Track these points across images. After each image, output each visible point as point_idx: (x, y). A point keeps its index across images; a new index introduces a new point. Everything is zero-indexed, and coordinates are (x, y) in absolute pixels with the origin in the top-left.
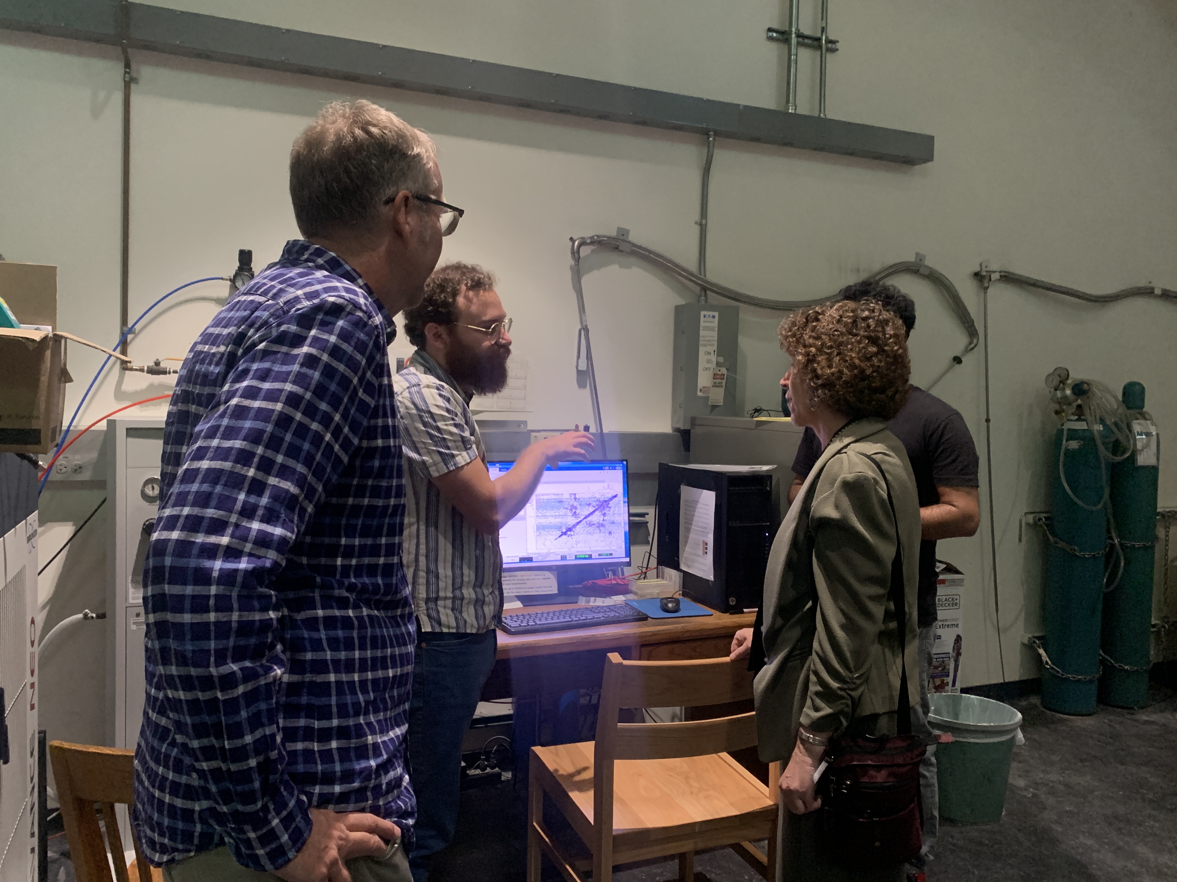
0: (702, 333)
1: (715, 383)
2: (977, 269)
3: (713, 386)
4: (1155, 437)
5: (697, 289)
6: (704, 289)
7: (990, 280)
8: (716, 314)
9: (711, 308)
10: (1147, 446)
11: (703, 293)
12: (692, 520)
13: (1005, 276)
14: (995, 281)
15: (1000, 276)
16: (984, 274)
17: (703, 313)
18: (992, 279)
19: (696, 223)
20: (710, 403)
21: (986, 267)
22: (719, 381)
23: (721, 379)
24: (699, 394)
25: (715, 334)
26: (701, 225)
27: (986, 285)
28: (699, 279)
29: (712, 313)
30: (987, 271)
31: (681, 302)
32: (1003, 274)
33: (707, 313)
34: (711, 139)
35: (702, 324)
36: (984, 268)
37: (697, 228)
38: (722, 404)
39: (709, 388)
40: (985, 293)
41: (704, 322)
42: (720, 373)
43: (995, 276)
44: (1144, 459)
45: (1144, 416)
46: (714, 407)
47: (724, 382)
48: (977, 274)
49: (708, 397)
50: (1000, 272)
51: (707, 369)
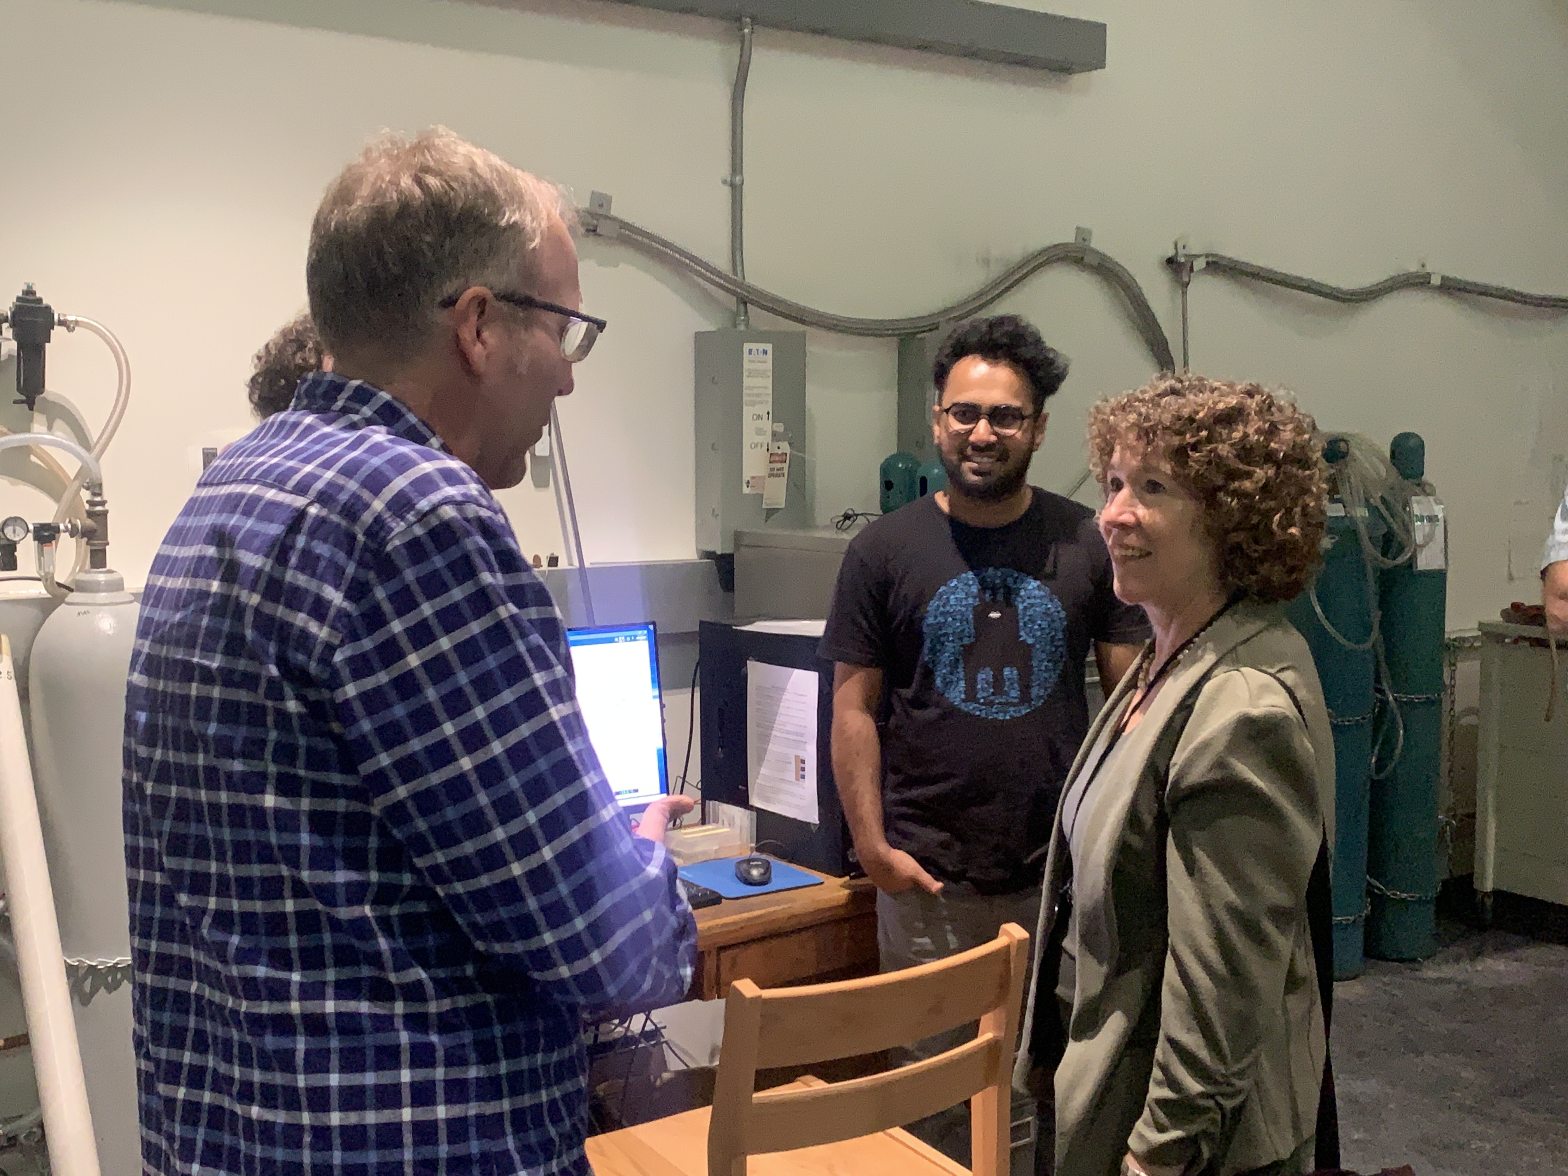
0: (747, 381)
1: (772, 469)
2: (1171, 253)
3: (770, 476)
4: (1441, 524)
5: (731, 302)
6: (744, 302)
7: (1192, 269)
8: (769, 347)
9: (762, 337)
10: (1429, 538)
11: (742, 307)
12: (773, 721)
13: (1214, 263)
14: (1200, 271)
15: (1208, 263)
16: (1183, 260)
17: (747, 346)
18: (1195, 268)
19: (724, 182)
20: (764, 506)
21: (1184, 247)
22: (779, 465)
23: (781, 462)
24: (746, 490)
25: (769, 382)
26: (732, 185)
27: (1186, 279)
28: (734, 283)
29: (762, 346)
30: (1186, 255)
31: (707, 326)
32: (1210, 259)
33: (754, 346)
34: (746, 31)
35: (746, 365)
36: (1181, 251)
37: (727, 190)
38: (783, 506)
39: (764, 477)
40: (1184, 293)
41: (750, 361)
42: (780, 452)
43: (1199, 264)
44: (1426, 561)
45: (1424, 489)
46: (771, 512)
47: (786, 466)
48: (1170, 261)
49: (762, 496)
50: (1207, 256)
51: (756, 446)
